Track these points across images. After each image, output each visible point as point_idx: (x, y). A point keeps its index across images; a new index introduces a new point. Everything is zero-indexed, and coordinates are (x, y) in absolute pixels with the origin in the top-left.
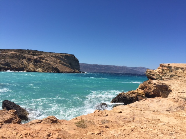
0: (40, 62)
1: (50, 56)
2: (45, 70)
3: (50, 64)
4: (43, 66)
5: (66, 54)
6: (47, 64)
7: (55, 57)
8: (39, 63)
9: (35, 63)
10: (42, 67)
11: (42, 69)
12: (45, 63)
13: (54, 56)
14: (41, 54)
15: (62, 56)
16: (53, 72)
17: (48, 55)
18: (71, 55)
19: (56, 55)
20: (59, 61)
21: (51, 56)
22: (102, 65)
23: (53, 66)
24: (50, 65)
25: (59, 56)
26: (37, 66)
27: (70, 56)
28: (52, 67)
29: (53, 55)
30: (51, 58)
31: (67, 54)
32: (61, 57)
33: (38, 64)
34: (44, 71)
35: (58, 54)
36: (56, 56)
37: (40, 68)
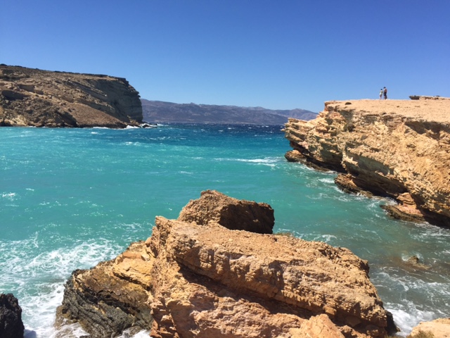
0: (21, 97)
1: (54, 83)
2: (36, 121)
3: (49, 104)
4: (28, 109)
5: (101, 76)
6: (41, 104)
7: (68, 84)
8: (17, 102)
9: (7, 101)
10: (27, 111)
11: (27, 118)
12: (34, 100)
13: (64, 82)
14: (28, 77)
15: (88, 81)
16: (59, 124)
17: (49, 79)
18: (116, 78)
19: (73, 80)
20: (78, 95)
21: (56, 82)
22: (205, 106)
23: (59, 109)
24: (49, 107)
25: (82, 82)
26: (13, 109)
27: (114, 81)
28: (56, 112)
29: (64, 79)
30: (57, 88)
31: (106, 76)
32: (87, 84)
33: (14, 103)
34: (32, 123)
35: (78, 76)
36: (71, 82)
37: (19, 114)
